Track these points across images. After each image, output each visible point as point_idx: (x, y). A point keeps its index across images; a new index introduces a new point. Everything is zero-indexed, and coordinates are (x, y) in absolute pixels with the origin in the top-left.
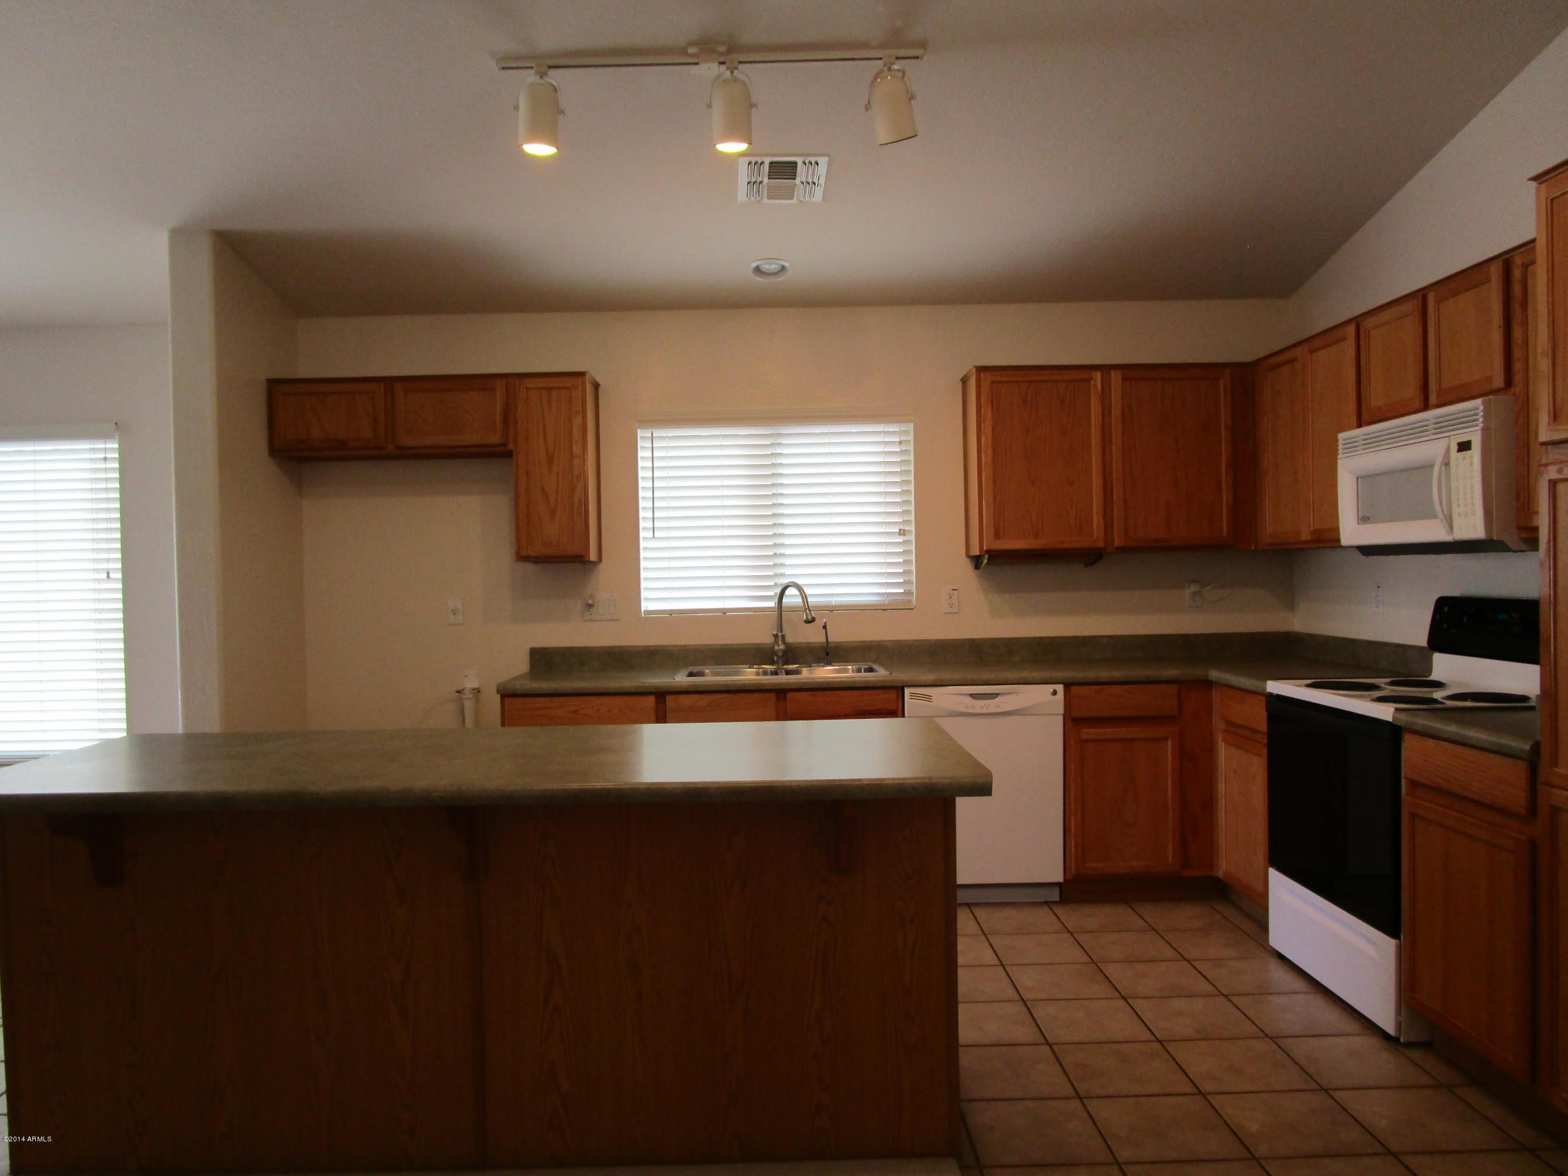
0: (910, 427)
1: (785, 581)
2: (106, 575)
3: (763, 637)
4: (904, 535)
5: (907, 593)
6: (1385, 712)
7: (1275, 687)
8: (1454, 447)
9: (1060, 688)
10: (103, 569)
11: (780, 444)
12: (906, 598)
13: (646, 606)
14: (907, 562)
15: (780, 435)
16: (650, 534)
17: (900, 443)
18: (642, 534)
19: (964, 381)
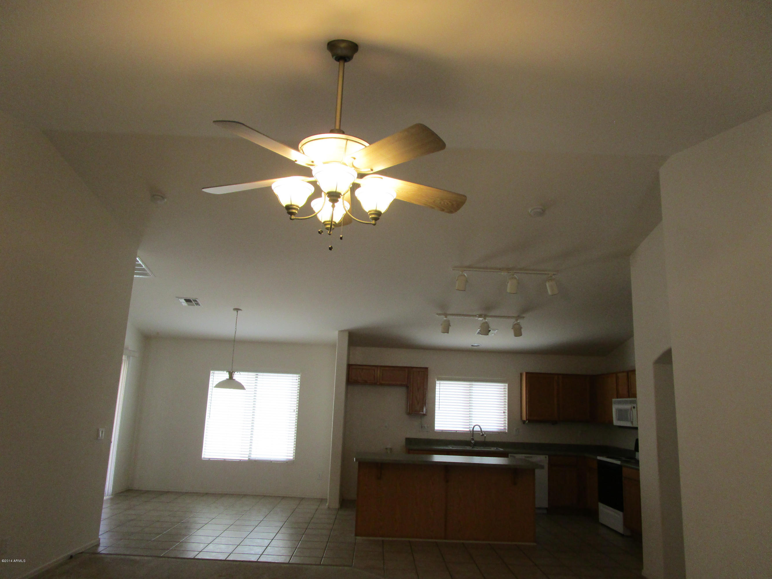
0: (507, 385)
1: (475, 424)
2: (293, 411)
3: (468, 439)
4: (505, 413)
5: (504, 429)
6: (618, 462)
7: (599, 458)
8: (632, 407)
9: (547, 456)
10: (293, 409)
11: (472, 387)
12: (504, 430)
13: (436, 428)
14: (505, 420)
15: (472, 384)
16: (438, 409)
17: (504, 389)
18: (436, 409)
19: (521, 374)
